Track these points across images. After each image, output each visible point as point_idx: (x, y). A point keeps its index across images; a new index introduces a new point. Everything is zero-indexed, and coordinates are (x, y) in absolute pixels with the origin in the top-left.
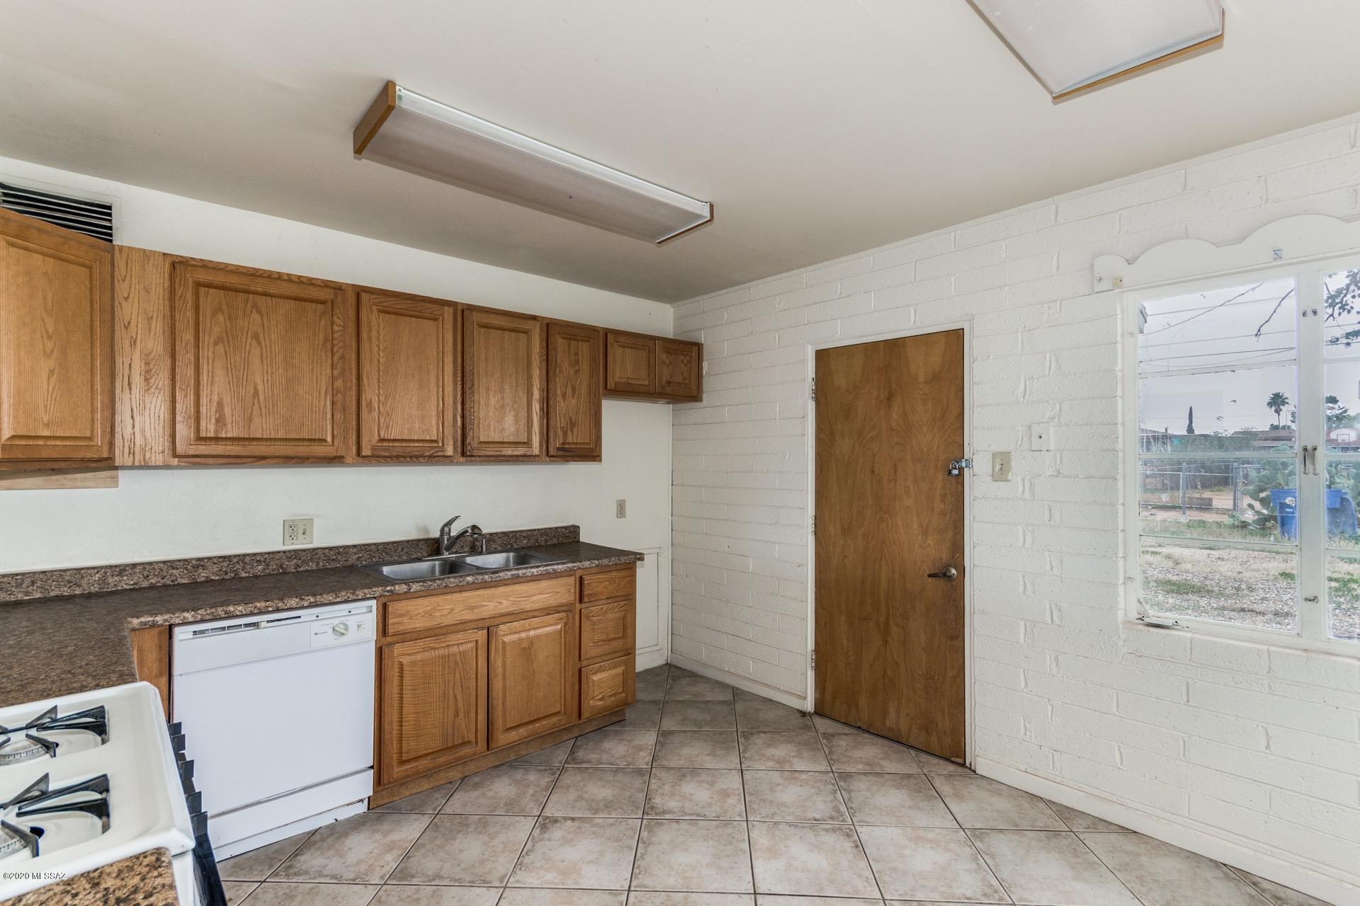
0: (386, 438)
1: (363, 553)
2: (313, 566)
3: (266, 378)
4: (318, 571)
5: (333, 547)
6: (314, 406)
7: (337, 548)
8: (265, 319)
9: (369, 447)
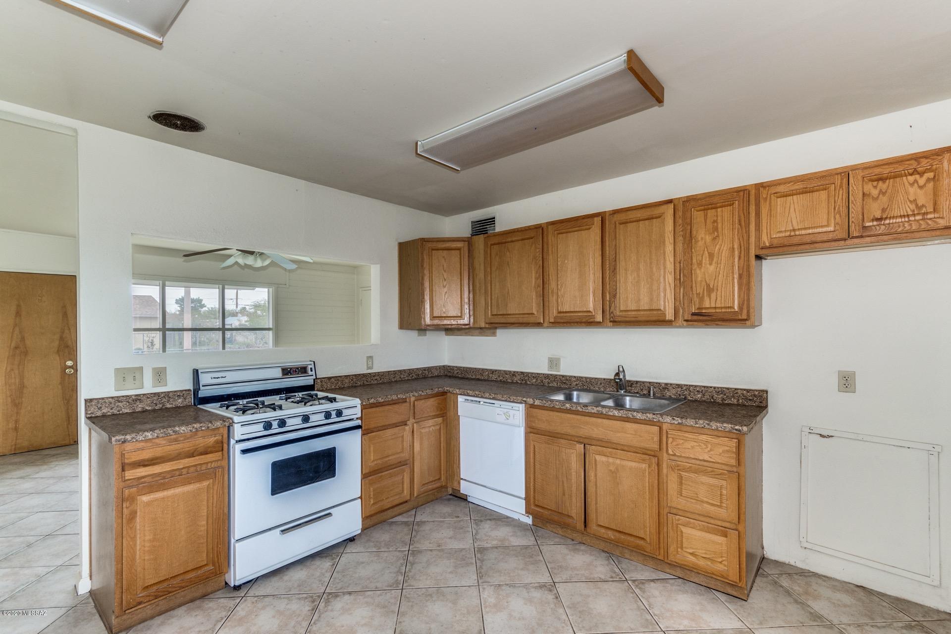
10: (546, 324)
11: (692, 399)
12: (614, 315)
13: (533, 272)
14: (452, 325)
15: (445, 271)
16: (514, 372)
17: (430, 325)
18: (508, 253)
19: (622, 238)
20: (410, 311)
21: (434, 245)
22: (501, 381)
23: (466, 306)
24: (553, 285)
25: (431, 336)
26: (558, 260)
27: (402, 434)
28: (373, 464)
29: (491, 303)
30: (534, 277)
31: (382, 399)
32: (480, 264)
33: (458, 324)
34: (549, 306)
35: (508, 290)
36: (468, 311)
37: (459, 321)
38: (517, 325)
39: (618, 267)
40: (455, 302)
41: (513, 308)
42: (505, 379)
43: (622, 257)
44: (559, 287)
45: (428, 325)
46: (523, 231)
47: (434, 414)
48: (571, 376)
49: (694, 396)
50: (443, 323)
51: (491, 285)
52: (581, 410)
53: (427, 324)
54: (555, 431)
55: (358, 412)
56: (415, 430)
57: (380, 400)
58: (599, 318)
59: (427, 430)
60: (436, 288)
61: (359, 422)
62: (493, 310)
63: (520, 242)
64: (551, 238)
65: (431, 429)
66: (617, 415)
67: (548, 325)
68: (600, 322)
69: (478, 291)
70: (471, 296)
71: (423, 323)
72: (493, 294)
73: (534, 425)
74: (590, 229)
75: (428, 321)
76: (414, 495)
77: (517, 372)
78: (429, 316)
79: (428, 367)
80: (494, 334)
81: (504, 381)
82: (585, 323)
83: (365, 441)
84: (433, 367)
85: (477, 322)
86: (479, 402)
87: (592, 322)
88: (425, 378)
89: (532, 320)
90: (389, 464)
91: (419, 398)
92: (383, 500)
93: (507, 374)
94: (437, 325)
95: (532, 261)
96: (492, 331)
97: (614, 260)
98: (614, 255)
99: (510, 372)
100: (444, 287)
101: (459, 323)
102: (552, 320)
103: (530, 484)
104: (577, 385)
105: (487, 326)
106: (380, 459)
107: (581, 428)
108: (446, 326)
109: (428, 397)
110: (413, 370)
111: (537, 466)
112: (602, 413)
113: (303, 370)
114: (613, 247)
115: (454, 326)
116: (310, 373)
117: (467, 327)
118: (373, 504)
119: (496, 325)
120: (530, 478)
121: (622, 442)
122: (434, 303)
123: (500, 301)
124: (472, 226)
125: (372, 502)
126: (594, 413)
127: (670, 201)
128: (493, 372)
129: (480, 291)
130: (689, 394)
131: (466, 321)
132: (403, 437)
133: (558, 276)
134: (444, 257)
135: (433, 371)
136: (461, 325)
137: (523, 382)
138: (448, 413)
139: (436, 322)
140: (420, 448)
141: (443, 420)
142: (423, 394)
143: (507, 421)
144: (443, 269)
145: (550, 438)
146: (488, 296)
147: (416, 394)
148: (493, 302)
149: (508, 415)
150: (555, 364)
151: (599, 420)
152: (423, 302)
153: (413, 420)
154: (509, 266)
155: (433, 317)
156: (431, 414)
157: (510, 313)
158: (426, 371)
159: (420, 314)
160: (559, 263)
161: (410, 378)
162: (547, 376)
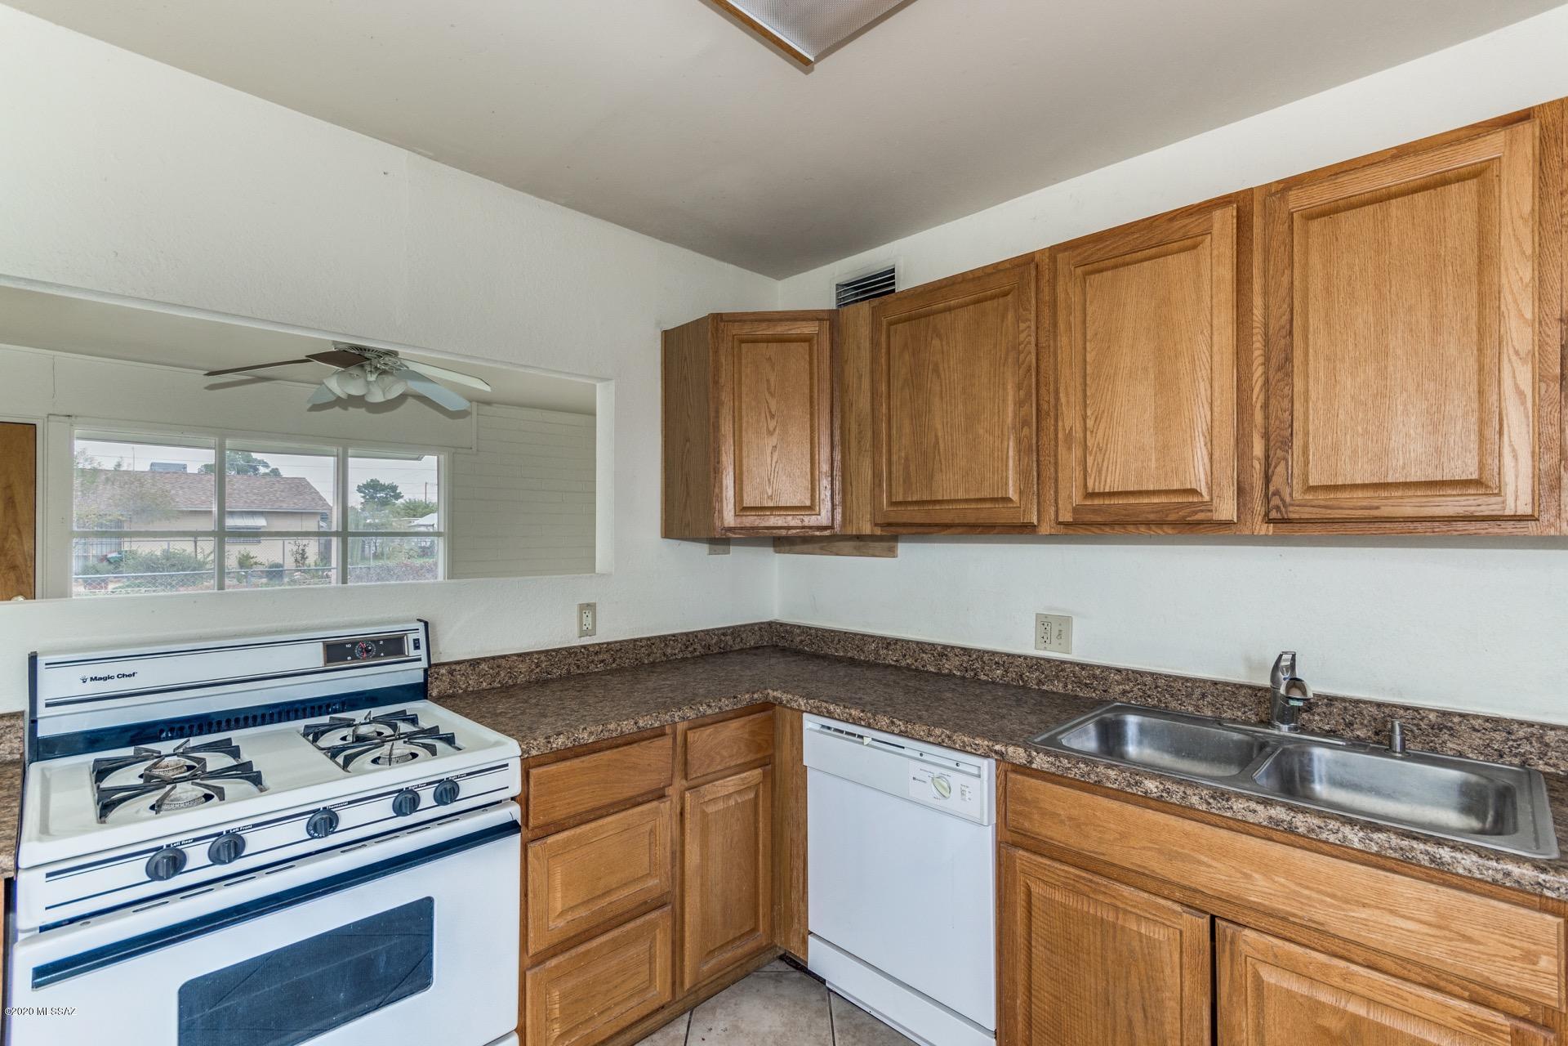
0: (1097, 491)
1: (1131, 684)
2: (1058, 687)
3: (945, 420)
4: (1065, 697)
5: (1087, 665)
6: (996, 449)
7: (1092, 667)
8: (944, 343)
9: (1070, 507)
10: (1045, 529)
11: (1553, 770)
12: (1282, 500)
13: (1009, 387)
14: (789, 528)
15: (772, 395)
16: (945, 647)
17: (735, 528)
18: (936, 342)
19: (1315, 260)
20: (688, 494)
21: (747, 330)
22: (908, 667)
23: (825, 482)
24: (1070, 418)
25: (740, 557)
26: (1085, 348)
27: (652, 823)
28: (561, 923)
29: (890, 473)
30: (1010, 398)
31: (591, 733)
32: (860, 377)
33: (803, 527)
34: (1056, 480)
35: (936, 436)
36: (828, 493)
37: (806, 519)
38: (960, 530)
39: (1298, 354)
40: (798, 472)
41: (950, 485)
42: (919, 665)
43: (1314, 322)
44: (1090, 423)
45: (730, 529)
46: (979, 278)
47: (742, 761)
48: (1108, 668)
49: (1561, 763)
50: (767, 524)
51: (889, 428)
52: (1204, 807)
53: (726, 526)
54: (1102, 857)
55: (512, 780)
56: (688, 808)
57: (585, 737)
58: (1227, 509)
59: (721, 805)
60: (748, 436)
61: (514, 812)
62: (894, 491)
63: (971, 307)
64: (1068, 290)
65: (732, 802)
66: (1357, 845)
67: (1053, 531)
68: (1228, 524)
69: (854, 443)
70: (838, 457)
71: (718, 523)
72: (895, 450)
73: (1027, 824)
74: (1195, 247)
75: (729, 518)
76: (682, 983)
77: (953, 648)
78: (731, 506)
79: (733, 627)
80: (891, 552)
81: (917, 670)
82: (1173, 524)
83: (538, 859)
84: (744, 626)
85: (851, 521)
86: (861, 737)
87: (1199, 523)
88: (724, 653)
89: (1003, 515)
90: (612, 914)
91: (700, 722)
92: (592, 1018)
93: (924, 652)
94: (753, 528)
95: (1007, 354)
96: (885, 544)
97: (1284, 332)
98: (1286, 317)
99: (933, 646)
100: (770, 433)
101: (806, 523)
102: (1066, 516)
103: (1014, 999)
104: (1124, 692)
105: (878, 531)
106: (584, 903)
107: (1200, 862)
108: (774, 531)
109: (723, 718)
110: (695, 634)
111: (1039, 951)
112: (1291, 830)
113: (391, 646)
114: (1283, 292)
115: (794, 531)
116: (412, 653)
117: (827, 533)
118: (562, 1036)
119: (900, 530)
120: (1013, 981)
121: (1375, 938)
122: (745, 474)
123: (912, 468)
124: (838, 294)
125: (557, 1032)
126: (1259, 825)
127: (1524, 116)
128: (888, 643)
129: (859, 442)
130: (1542, 755)
131: (823, 518)
132: (652, 832)
133: (1085, 391)
134: (770, 359)
135: (744, 636)
136: (811, 528)
137: (968, 675)
138: (777, 754)
139: (750, 520)
140: (702, 855)
141: (765, 775)
142: (709, 712)
143: (942, 803)
144: (768, 389)
145: (1084, 874)
146: (881, 457)
147: (691, 714)
148: (894, 469)
149: (945, 785)
150: (1055, 633)
151: (1276, 850)
152: (717, 471)
153: (684, 782)
154: (939, 376)
155: (742, 509)
156: (733, 764)
157: (940, 498)
158: (728, 637)
159: (711, 502)
160: (1089, 358)
161: (689, 656)
162: (1036, 663)
